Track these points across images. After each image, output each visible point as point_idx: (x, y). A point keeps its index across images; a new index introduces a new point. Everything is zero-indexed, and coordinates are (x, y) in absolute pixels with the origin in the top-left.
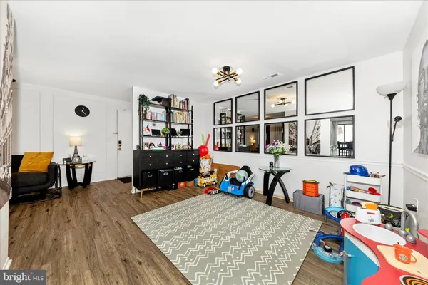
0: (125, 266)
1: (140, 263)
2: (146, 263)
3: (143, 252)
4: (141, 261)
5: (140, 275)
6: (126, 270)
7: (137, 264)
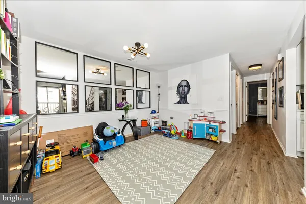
0: (219, 191)
1: (212, 183)
2: (210, 180)
3: (202, 186)
4: (210, 184)
5: (218, 180)
6: (221, 188)
7: (214, 184)
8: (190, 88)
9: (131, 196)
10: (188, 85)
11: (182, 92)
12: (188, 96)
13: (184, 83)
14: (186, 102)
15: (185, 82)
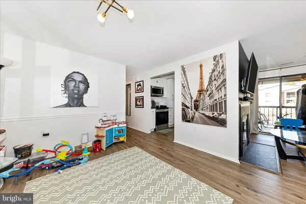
8: (88, 87)
9: (184, 197)
10: (85, 82)
11: (73, 90)
12: (85, 96)
13: (78, 78)
14: (81, 104)
15: (81, 76)
